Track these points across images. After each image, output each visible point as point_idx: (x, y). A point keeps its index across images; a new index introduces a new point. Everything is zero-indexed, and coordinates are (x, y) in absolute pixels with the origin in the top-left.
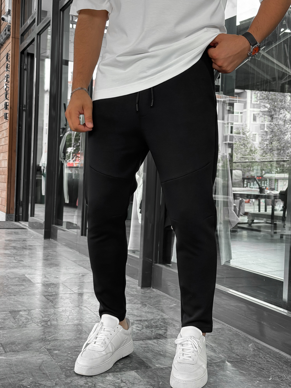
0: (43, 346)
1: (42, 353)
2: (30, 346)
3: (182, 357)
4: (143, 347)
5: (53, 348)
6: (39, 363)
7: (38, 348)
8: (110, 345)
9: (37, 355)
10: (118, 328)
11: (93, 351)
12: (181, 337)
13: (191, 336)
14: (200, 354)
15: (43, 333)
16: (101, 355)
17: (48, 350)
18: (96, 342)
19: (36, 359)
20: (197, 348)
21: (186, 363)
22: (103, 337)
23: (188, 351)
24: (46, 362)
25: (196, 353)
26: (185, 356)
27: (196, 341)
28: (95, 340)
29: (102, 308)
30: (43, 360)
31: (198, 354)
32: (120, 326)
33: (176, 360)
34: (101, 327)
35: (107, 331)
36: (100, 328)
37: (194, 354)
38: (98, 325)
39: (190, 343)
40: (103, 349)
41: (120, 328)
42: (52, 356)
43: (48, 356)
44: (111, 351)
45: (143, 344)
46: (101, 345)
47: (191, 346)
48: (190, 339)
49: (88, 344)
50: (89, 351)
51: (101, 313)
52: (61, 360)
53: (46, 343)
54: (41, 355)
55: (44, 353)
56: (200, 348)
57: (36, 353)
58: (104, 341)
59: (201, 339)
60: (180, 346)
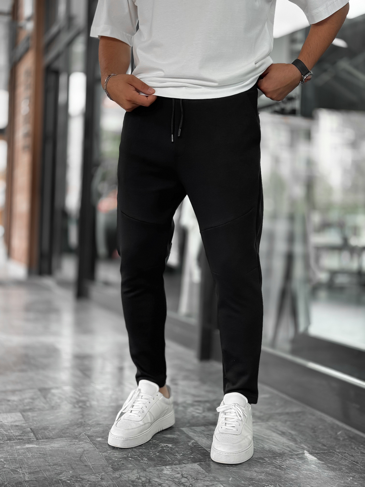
0: (82, 432)
1: (83, 441)
2: (68, 431)
3: (224, 427)
4: (206, 434)
5: (95, 434)
6: (79, 453)
7: (77, 434)
8: (148, 415)
9: (76, 443)
10: (157, 395)
11: (129, 421)
12: (224, 404)
13: (235, 404)
14: (245, 423)
15: (81, 416)
16: (139, 425)
17: (89, 436)
18: (132, 411)
19: (75, 448)
20: (241, 417)
21: (229, 433)
22: (141, 406)
23: (231, 420)
24: (87, 452)
25: (241, 422)
26: (227, 425)
27: (241, 409)
28: (131, 409)
29: (140, 373)
30: (84, 449)
31: (242, 424)
32: (159, 394)
33: (218, 430)
34: (139, 394)
35: (146, 399)
36: (137, 395)
37: (238, 424)
38: (135, 392)
39: (233, 411)
40: (140, 418)
41: (160, 396)
42: (94, 444)
43: (89, 444)
44: (150, 421)
45: (206, 431)
46: (138, 415)
47: (235, 414)
48: (233, 407)
49: (122, 414)
50: (124, 420)
51: (139, 378)
52: (106, 450)
53: (86, 428)
54: (80, 443)
55: (84, 441)
56: (245, 416)
57: (74, 440)
58: (141, 410)
59: (246, 407)
60: (222, 414)
